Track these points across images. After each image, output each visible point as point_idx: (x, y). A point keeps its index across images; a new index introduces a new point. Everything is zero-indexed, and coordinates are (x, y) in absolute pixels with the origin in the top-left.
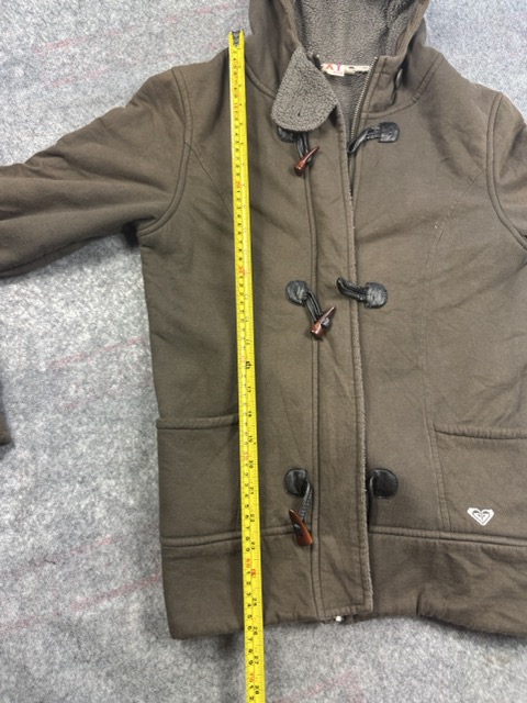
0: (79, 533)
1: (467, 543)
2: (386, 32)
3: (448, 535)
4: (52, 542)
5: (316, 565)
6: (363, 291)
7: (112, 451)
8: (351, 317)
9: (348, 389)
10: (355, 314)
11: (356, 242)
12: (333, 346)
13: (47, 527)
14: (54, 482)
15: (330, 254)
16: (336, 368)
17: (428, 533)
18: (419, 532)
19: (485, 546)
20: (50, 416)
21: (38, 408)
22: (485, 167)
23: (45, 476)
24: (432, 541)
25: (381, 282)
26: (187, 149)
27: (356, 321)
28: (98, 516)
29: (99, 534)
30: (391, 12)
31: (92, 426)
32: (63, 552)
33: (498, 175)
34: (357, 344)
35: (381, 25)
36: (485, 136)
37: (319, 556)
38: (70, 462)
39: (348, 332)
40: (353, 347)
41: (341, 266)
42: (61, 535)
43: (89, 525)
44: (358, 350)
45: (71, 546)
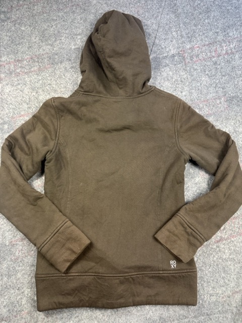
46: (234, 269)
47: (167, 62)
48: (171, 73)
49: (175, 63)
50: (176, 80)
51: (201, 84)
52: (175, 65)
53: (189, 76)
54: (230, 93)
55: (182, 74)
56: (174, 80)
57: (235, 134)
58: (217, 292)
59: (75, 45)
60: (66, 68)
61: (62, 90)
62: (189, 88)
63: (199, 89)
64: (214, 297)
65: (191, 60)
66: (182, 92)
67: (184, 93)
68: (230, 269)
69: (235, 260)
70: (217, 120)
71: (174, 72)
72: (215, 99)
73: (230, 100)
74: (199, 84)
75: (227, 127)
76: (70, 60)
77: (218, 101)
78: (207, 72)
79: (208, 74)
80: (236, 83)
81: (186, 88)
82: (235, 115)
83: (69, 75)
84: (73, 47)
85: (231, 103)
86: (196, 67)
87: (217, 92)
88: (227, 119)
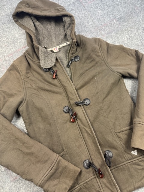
1: (135, 161)
2: (66, 35)
3: (129, 161)
5: (101, 187)
6: (83, 102)
7: (32, 188)
8: (83, 111)
9: (89, 132)
10: (83, 109)
11: (76, 90)
12: (81, 121)
15: (71, 96)
16: (85, 127)
17: (125, 163)
18: (122, 164)
19: (139, 160)
20: (10, 184)
21: (5, 183)
24: (126, 165)
26: (23, 81)
27: (84, 112)
31: (23, 183)
34: (87, 118)
35: (64, 33)
37: (101, 184)
39: (83, 116)
40: (86, 119)
41: (75, 98)
44: (88, 120)
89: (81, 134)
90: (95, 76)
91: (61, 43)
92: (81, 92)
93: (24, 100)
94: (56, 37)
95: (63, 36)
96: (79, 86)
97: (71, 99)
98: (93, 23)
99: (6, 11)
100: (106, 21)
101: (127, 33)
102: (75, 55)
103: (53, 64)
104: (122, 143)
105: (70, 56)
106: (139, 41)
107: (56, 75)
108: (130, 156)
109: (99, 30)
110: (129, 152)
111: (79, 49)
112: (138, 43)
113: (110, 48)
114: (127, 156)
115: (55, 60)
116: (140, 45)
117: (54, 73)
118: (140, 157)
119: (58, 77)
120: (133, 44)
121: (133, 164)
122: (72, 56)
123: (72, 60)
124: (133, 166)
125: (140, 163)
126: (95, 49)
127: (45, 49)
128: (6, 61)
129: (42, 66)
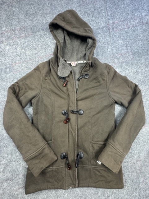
0: (16, 173)
2: (85, 54)
3: (93, 166)
4: (10, 176)
5: (66, 175)
6: (78, 112)
8: (75, 118)
9: (74, 135)
10: (76, 117)
11: (77, 100)
12: (71, 125)
13: (10, 172)
14: (12, 162)
15: (71, 104)
16: (72, 131)
17: (89, 166)
18: (87, 166)
19: (100, 169)
22: (106, 83)
23: (10, 160)
24: (90, 168)
25: (82, 109)
26: (42, 81)
27: (76, 119)
28: (20, 170)
29: (20, 174)
30: (87, 49)
32: (12, 178)
33: (109, 85)
34: (76, 125)
35: (85, 53)
36: (106, 77)
37: (67, 173)
38: (15, 158)
39: (74, 122)
40: (75, 125)
42: (12, 174)
43: (18, 172)
44: (76, 126)
45: (14, 177)
46: (137, 148)
47: (99, 31)
48: (101, 38)
49: (104, 32)
50: (104, 42)
51: (118, 45)
52: (104, 33)
53: (112, 40)
54: (134, 50)
55: (108, 38)
56: (103, 42)
57: (136, 73)
58: (128, 160)
59: (46, 21)
60: (41, 35)
61: (39, 48)
62: (112, 46)
63: (117, 48)
64: (126, 163)
65: (113, 30)
66: (107, 49)
67: (109, 50)
68: (134, 148)
69: (137, 143)
70: (127, 65)
71: (103, 37)
72: (126, 53)
73: (134, 54)
74: (117, 45)
75: (132, 69)
76: (43, 30)
77: (128, 55)
78: (122, 37)
79: (122, 39)
80: (138, 44)
81: (110, 47)
82: (137, 62)
83: (43, 39)
84: (45, 22)
85: (135, 55)
86: (116, 34)
87: (127, 49)
88: (132, 64)
89: (68, 134)
90: (95, 95)
91: (80, 60)
92: (80, 103)
93: (37, 96)
94: (77, 54)
95: (83, 55)
96: (80, 98)
97: (70, 107)
98: (111, 50)
99: (48, 19)
100: (123, 52)
101: (135, 67)
102: (86, 73)
103: (67, 75)
104: (93, 152)
105: (82, 72)
106: (143, 77)
107: (67, 84)
108: (95, 163)
109: (114, 58)
110: (96, 161)
111: (91, 69)
112: (140, 79)
113: (116, 76)
114: (93, 162)
115: (69, 72)
116: (142, 81)
117: (65, 82)
118: (102, 167)
119: (68, 86)
120: (136, 78)
121: (95, 169)
122: (84, 72)
123: (83, 76)
124: (95, 171)
125: (100, 171)
126: (103, 74)
127: (65, 62)
128: (36, 61)
129: (58, 74)
